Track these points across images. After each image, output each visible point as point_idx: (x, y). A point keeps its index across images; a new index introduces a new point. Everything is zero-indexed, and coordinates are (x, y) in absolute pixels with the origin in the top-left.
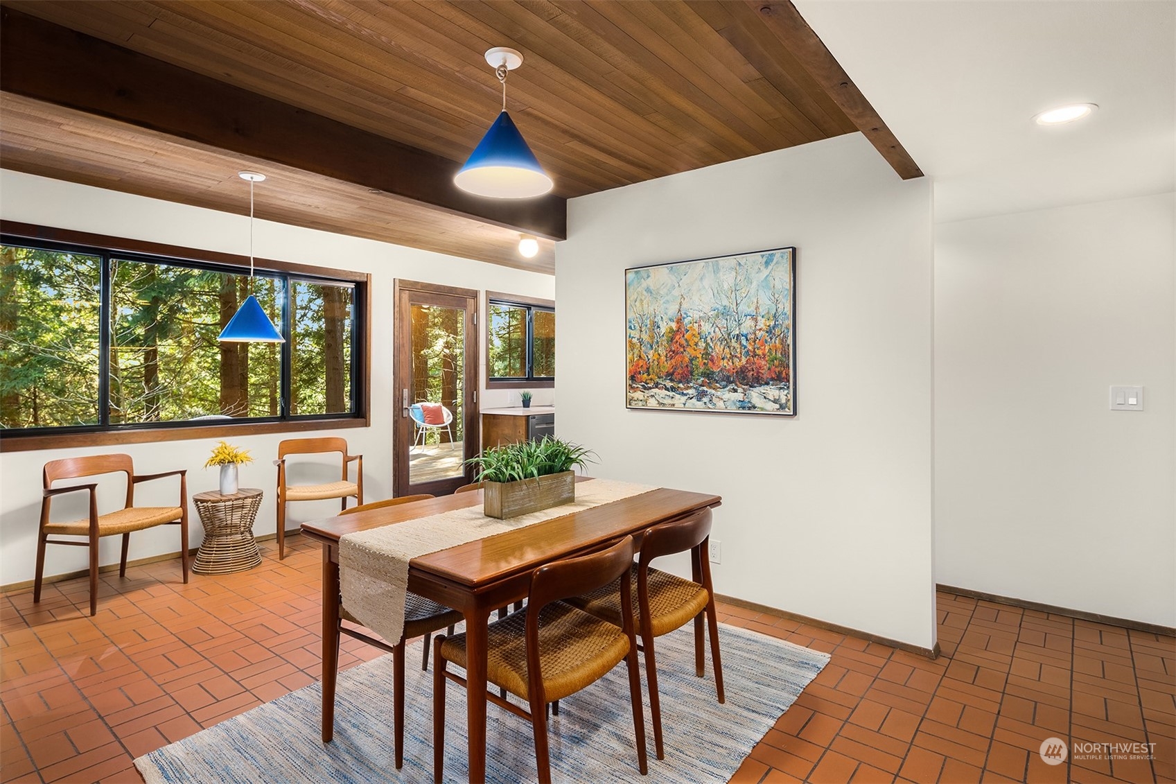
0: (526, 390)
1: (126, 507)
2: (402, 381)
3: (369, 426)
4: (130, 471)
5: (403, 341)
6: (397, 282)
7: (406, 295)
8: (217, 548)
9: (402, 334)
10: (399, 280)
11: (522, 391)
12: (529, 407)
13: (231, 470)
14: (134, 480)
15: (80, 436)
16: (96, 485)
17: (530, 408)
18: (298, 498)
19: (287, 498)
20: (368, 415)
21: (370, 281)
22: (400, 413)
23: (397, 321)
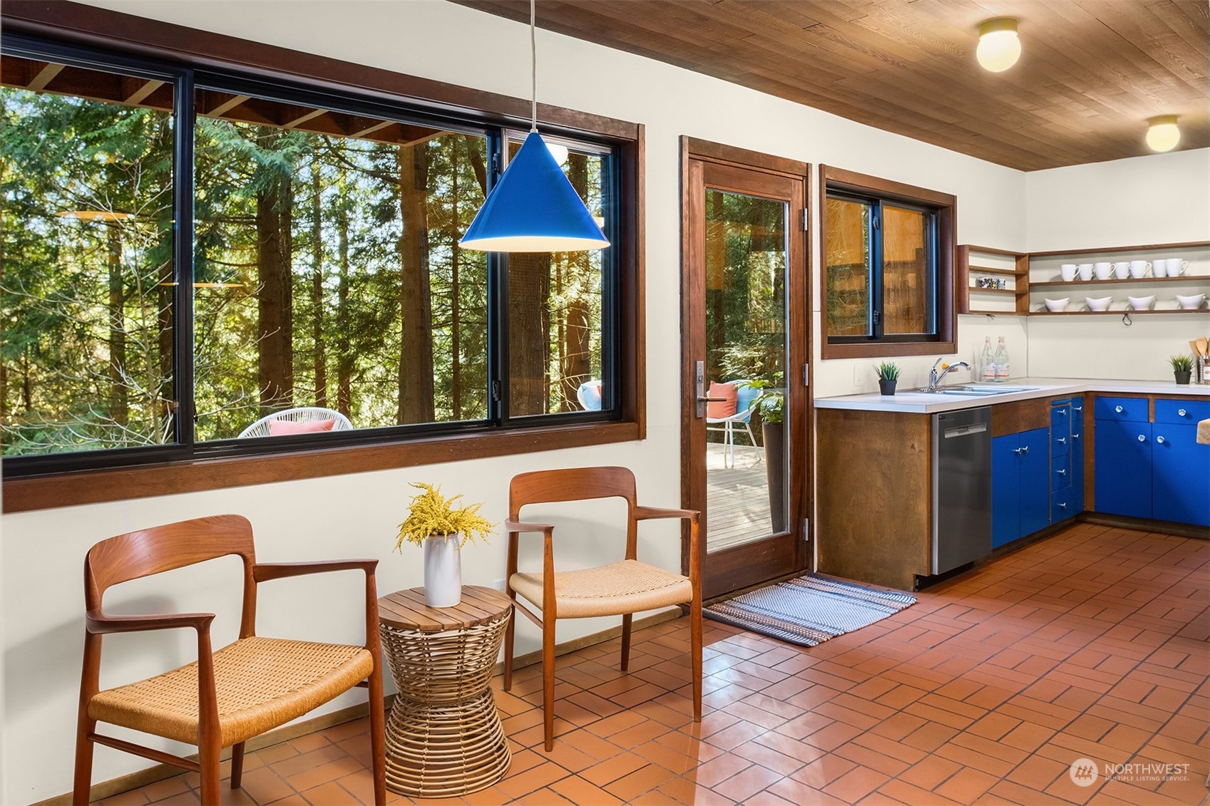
0: (888, 361)
1: (243, 635)
2: (694, 345)
3: (644, 437)
4: (248, 555)
5: (695, 262)
6: (686, 141)
7: (698, 171)
8: (430, 732)
9: (694, 248)
10: (689, 138)
11: (879, 363)
12: (892, 394)
13: (449, 548)
14: (258, 574)
15: (144, 473)
16: (211, 618)
17: (897, 397)
18: (580, 612)
19: (559, 612)
20: (641, 415)
21: (643, 138)
22: (692, 409)
23: (686, 223)
